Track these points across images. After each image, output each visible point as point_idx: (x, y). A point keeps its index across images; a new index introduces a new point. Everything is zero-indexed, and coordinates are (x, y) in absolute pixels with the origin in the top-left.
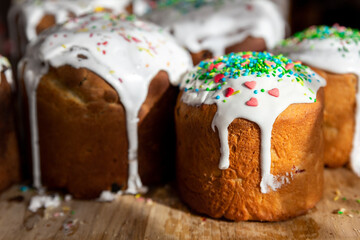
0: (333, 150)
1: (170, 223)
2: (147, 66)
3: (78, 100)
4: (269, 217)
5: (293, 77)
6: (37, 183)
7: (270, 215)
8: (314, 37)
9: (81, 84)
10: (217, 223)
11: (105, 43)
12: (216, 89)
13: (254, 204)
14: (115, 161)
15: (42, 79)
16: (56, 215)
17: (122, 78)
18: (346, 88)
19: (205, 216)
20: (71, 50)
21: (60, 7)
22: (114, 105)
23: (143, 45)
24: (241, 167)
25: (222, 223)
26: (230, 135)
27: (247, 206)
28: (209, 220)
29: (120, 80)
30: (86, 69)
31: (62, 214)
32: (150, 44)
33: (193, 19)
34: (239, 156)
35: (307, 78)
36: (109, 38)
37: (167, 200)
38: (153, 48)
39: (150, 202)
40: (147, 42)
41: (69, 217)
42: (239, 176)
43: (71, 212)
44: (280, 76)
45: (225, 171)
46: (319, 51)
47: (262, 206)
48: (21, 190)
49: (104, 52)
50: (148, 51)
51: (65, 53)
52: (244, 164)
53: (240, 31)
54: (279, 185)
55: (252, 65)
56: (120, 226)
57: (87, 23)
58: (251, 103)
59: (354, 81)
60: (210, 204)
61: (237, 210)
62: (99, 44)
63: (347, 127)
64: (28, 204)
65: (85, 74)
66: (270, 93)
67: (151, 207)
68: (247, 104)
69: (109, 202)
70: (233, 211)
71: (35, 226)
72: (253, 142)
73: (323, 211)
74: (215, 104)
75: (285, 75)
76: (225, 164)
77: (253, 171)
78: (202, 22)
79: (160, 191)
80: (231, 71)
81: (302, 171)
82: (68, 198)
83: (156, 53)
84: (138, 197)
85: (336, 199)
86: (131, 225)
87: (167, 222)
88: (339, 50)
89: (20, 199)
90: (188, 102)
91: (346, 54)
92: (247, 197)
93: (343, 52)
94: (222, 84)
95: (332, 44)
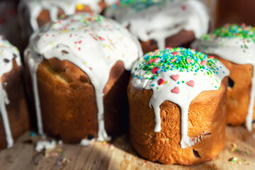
0: (235, 115)
1: (124, 164)
2: (109, 58)
3: (63, 81)
4: (187, 163)
5: (205, 71)
6: (41, 131)
7: (187, 162)
8: (226, 35)
9: (65, 70)
10: (153, 165)
11: (80, 42)
12: (153, 78)
13: (177, 155)
14: (89, 120)
15: (39, 66)
16: (53, 155)
17: (92, 67)
18: (245, 74)
19: (146, 159)
20: (58, 47)
21: (53, 5)
22: (87, 84)
23: (106, 42)
24: (168, 132)
25: (157, 164)
26: (161, 111)
27: (173, 156)
28: (149, 162)
29: (91, 69)
30: (67, 61)
31: (56, 154)
32: (111, 41)
33: (143, 16)
34: (167, 125)
35: (216, 71)
36: (83, 37)
37: (123, 146)
38: (113, 44)
39: (112, 147)
40: (109, 40)
41: (61, 156)
42: (167, 137)
43: (62, 153)
44: (196, 71)
45: (158, 133)
46: (228, 47)
47: (182, 156)
48: (30, 135)
49: (79, 49)
50: (109, 47)
51: (53, 48)
52: (170, 129)
53: (176, 26)
54: (193, 143)
55: (177, 62)
56: (92, 164)
57: (68, 25)
58: (175, 91)
59: (250, 69)
60: (149, 152)
61: (166, 158)
62: (76, 43)
63: (244, 100)
64: (35, 146)
65: (67, 65)
66: (188, 84)
67: (112, 151)
68: (172, 91)
69: (86, 146)
70: (163, 158)
71: (40, 162)
72: (176, 116)
73: (223, 159)
74: (152, 90)
75: (200, 69)
76: (158, 129)
77: (176, 134)
78: (150, 19)
79: (119, 139)
80: (163, 65)
81: (208, 134)
82: (60, 142)
83: (115, 48)
84: (105, 143)
85: (233, 150)
86: (99, 163)
87: (122, 162)
88: (242, 47)
89: (30, 142)
90: (135, 85)
91: (246, 50)
92: (172, 150)
93: (244, 49)
94: (157, 76)
95: (237, 43)
